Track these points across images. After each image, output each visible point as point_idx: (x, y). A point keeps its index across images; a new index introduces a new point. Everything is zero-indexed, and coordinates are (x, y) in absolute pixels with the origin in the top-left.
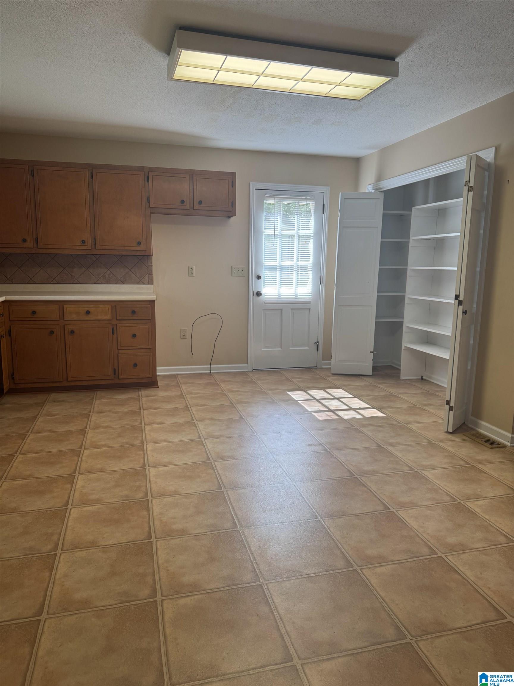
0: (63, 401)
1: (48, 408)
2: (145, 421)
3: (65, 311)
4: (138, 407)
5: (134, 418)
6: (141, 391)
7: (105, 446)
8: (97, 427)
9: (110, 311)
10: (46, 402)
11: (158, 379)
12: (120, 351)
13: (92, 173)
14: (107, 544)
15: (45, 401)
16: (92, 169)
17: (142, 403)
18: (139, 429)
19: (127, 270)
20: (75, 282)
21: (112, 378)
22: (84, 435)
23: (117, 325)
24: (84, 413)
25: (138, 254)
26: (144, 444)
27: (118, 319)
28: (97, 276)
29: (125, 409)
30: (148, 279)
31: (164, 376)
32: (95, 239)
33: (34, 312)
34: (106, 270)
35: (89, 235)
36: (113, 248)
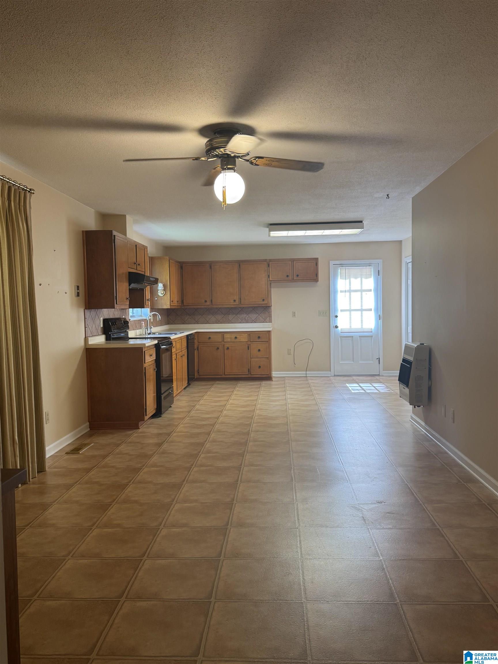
3: (225, 337)
6: (262, 382)
9: (247, 337)
12: (252, 359)
16: (240, 263)
19: (258, 315)
21: (247, 374)
23: (251, 344)
25: (264, 305)
27: (251, 341)
28: (241, 319)
30: (269, 320)
31: (277, 377)
32: (240, 299)
33: (210, 338)
34: (246, 315)
35: (238, 297)
36: (250, 303)
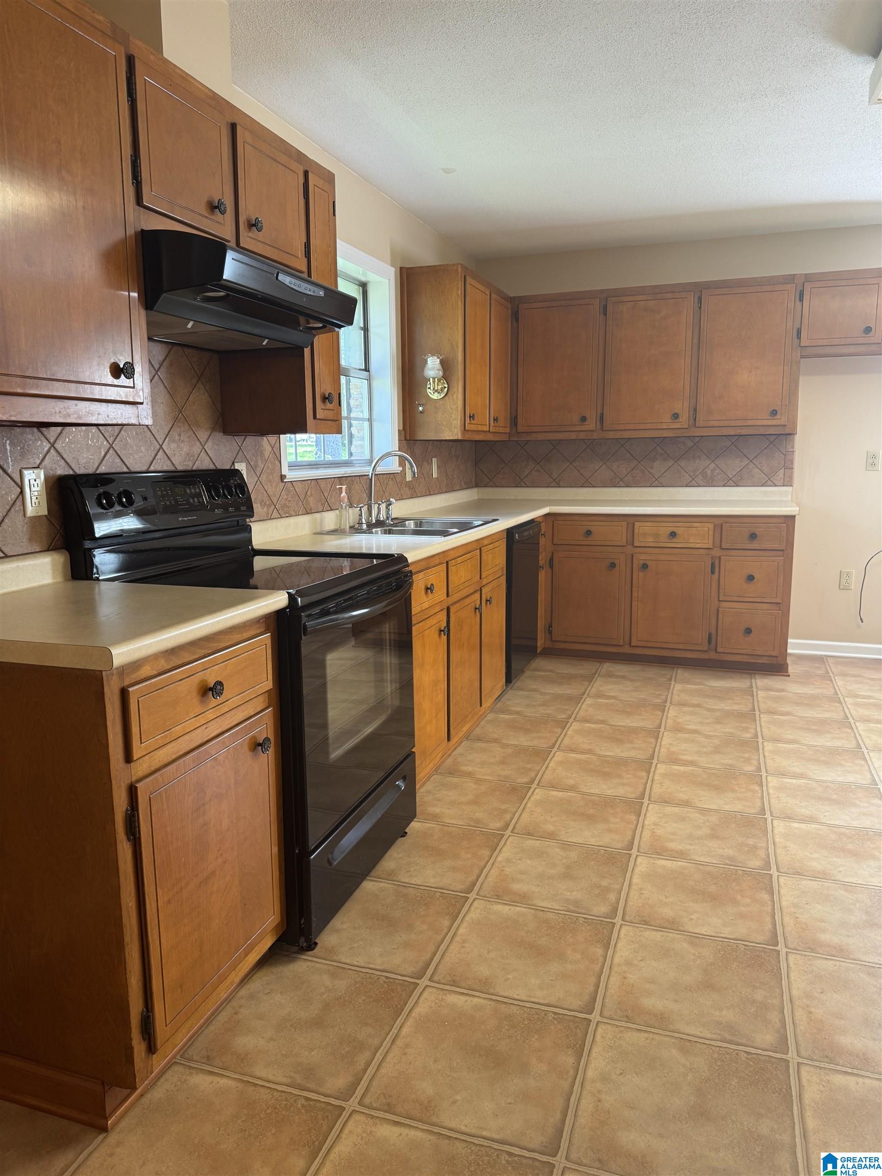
0: (623, 677)
1: (599, 685)
2: (764, 734)
3: (636, 531)
4: (750, 706)
5: (744, 725)
6: (755, 679)
7: (692, 763)
8: (678, 729)
9: (711, 533)
10: (596, 676)
11: (789, 660)
12: (723, 604)
13: (700, 298)
14: (696, 931)
15: (595, 674)
16: (700, 291)
17: (758, 701)
18: (752, 745)
19: (746, 462)
20: (654, 484)
21: (704, 649)
22: (657, 738)
23: (722, 557)
24: (655, 701)
25: (771, 431)
26: (762, 774)
27: (723, 547)
28: (692, 474)
29: (727, 706)
30: (783, 477)
31: (801, 657)
32: (695, 410)
33: (589, 533)
34: (708, 462)
35: (686, 404)
36: (726, 423)
